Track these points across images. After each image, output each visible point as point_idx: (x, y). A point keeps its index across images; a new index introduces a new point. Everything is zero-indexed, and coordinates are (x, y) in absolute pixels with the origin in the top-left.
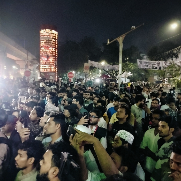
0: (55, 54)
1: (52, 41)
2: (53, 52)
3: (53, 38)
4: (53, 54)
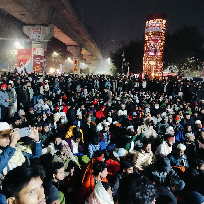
0: (163, 48)
1: (162, 33)
2: (162, 45)
3: (162, 29)
4: (161, 47)
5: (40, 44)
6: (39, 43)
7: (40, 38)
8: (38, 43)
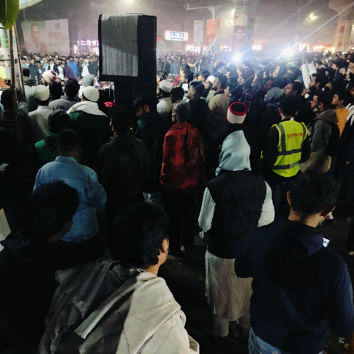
5: (243, 8)
6: (243, 6)
8: (241, 7)
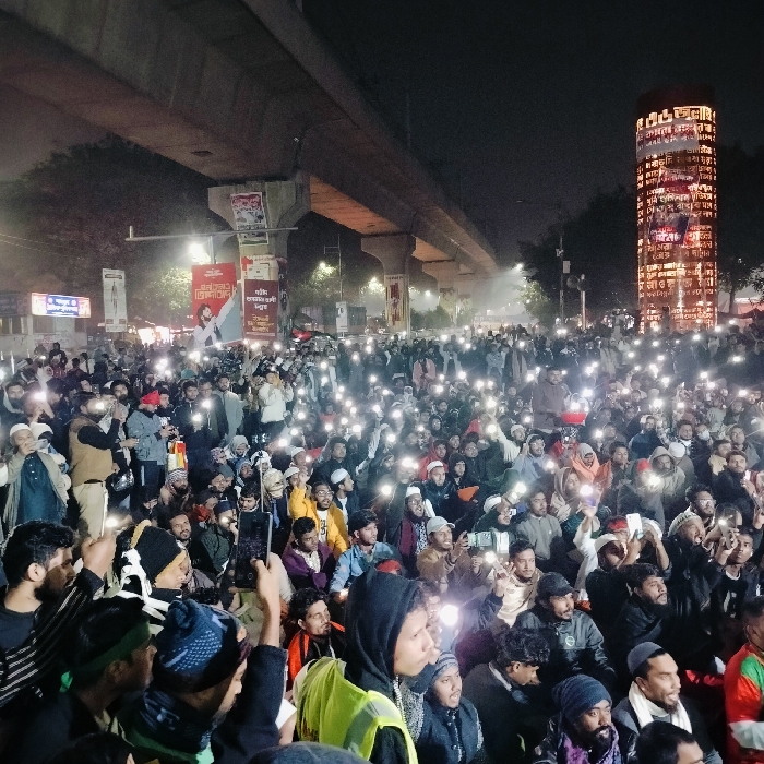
0: (709, 210)
1: (700, 155)
2: (704, 200)
3: (701, 142)
4: (702, 209)
5: (266, 242)
6: (261, 238)
7: (264, 222)
8: (257, 239)
